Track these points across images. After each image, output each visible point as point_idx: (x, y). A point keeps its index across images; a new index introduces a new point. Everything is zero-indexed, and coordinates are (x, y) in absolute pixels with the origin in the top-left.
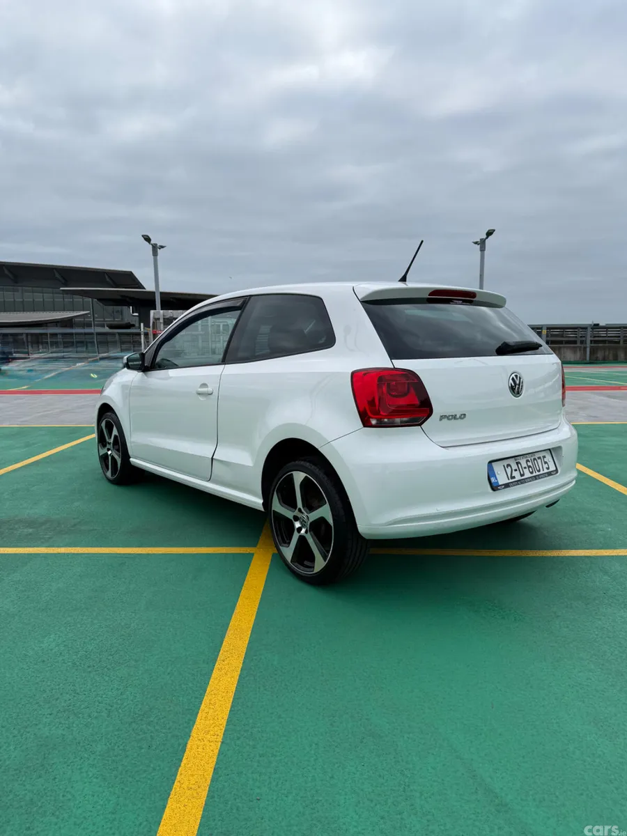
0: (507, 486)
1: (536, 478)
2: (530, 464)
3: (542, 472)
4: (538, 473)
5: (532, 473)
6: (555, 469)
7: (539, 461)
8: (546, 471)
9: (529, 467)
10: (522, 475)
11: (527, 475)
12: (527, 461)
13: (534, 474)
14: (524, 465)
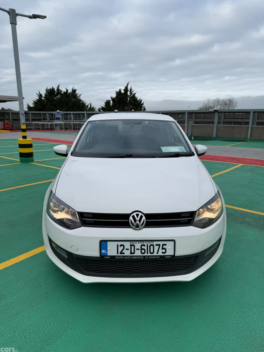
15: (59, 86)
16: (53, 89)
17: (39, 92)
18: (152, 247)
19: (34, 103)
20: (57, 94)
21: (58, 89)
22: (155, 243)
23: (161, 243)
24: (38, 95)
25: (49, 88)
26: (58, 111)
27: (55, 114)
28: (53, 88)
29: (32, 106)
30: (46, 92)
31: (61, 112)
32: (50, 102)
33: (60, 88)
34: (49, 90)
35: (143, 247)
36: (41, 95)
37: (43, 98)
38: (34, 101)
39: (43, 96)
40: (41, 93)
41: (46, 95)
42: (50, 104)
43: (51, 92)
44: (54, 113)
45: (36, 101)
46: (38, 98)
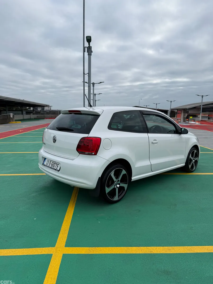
0: (45, 165)
1: (51, 168)
2: (53, 164)
3: (54, 168)
4: (53, 167)
5: (51, 166)
6: (59, 169)
7: (56, 165)
8: (56, 168)
9: (52, 164)
10: (49, 165)
11: (50, 166)
12: (53, 163)
13: (52, 167)
14: (51, 163)
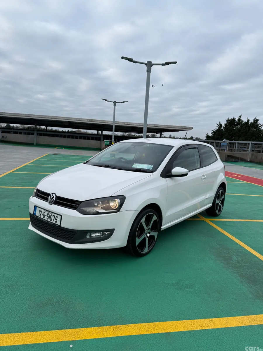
15: (240, 117)
16: (234, 120)
17: (220, 123)
18: (51, 216)
19: (213, 133)
20: (237, 125)
21: (239, 120)
22: (53, 214)
23: (56, 215)
24: (218, 125)
25: (230, 119)
26: (224, 140)
27: (221, 143)
28: (234, 118)
29: (210, 135)
30: (226, 123)
31: (227, 141)
32: (228, 132)
33: (241, 118)
34: (229, 120)
35: (48, 215)
36: (221, 125)
37: (222, 128)
38: (213, 131)
39: (223, 125)
40: (221, 124)
41: (226, 125)
42: (228, 134)
43: (231, 123)
44: (220, 141)
45: (215, 131)
46: (217, 128)
